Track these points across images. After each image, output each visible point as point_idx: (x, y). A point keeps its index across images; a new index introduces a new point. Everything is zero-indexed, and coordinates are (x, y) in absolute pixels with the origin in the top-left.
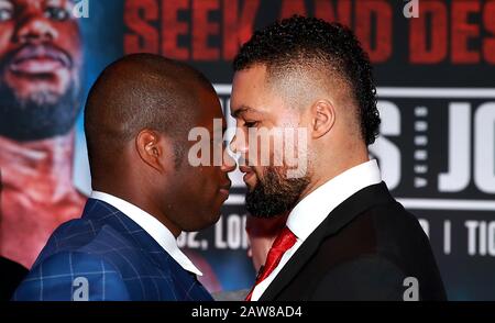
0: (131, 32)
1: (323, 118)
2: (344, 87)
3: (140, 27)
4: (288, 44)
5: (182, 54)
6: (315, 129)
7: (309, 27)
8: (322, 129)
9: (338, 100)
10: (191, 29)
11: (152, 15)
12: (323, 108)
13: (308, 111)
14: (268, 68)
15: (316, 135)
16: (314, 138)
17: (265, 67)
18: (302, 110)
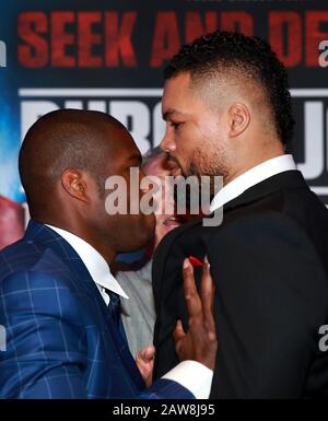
0: (25, 43)
1: (239, 119)
2: (259, 92)
3: (33, 39)
4: (209, 54)
5: (69, 62)
6: (232, 129)
7: (228, 40)
8: (238, 128)
9: (253, 103)
10: (76, 40)
11: (42, 28)
12: (239, 111)
13: (226, 114)
14: (192, 75)
15: (233, 134)
16: (231, 137)
17: (188, 76)
18: (220, 113)
